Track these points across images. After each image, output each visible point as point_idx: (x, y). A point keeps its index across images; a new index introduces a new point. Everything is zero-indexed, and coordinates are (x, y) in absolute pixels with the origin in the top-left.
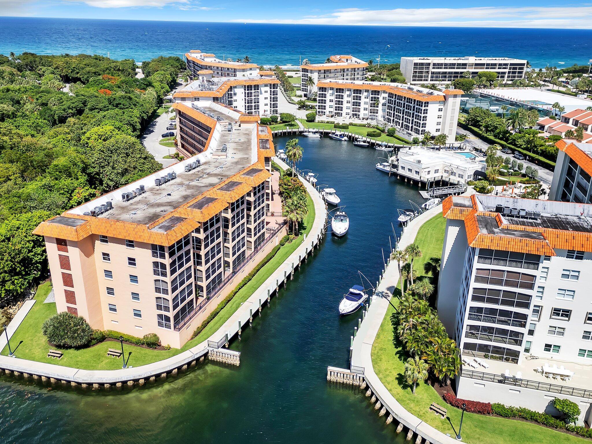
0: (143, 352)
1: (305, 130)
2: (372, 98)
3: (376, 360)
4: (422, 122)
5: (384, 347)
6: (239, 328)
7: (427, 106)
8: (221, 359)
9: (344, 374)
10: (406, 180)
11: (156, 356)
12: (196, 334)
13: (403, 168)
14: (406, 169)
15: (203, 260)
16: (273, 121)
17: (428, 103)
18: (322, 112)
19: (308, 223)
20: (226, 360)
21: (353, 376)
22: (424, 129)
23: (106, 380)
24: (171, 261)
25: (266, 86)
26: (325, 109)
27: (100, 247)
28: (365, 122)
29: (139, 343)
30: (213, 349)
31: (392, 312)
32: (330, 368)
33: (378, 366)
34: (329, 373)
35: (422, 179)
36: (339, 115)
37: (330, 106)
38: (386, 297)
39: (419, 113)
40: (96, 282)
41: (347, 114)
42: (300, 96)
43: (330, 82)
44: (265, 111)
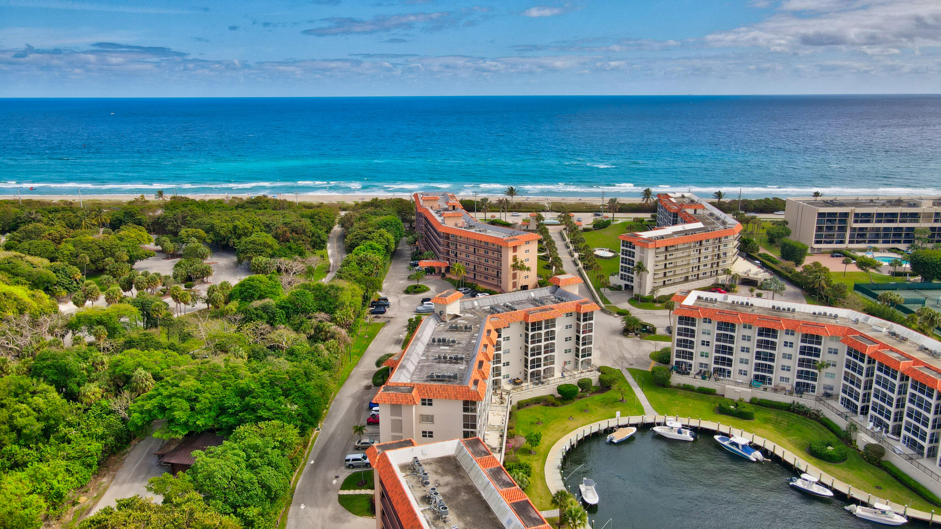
1: (658, 419)
2: (802, 348)
18: (685, 364)
25: (569, 315)
26: (691, 358)
28: (788, 399)
36: (723, 373)
37: (702, 353)
41: (743, 373)
42: (617, 288)
43: (699, 298)
44: (565, 363)
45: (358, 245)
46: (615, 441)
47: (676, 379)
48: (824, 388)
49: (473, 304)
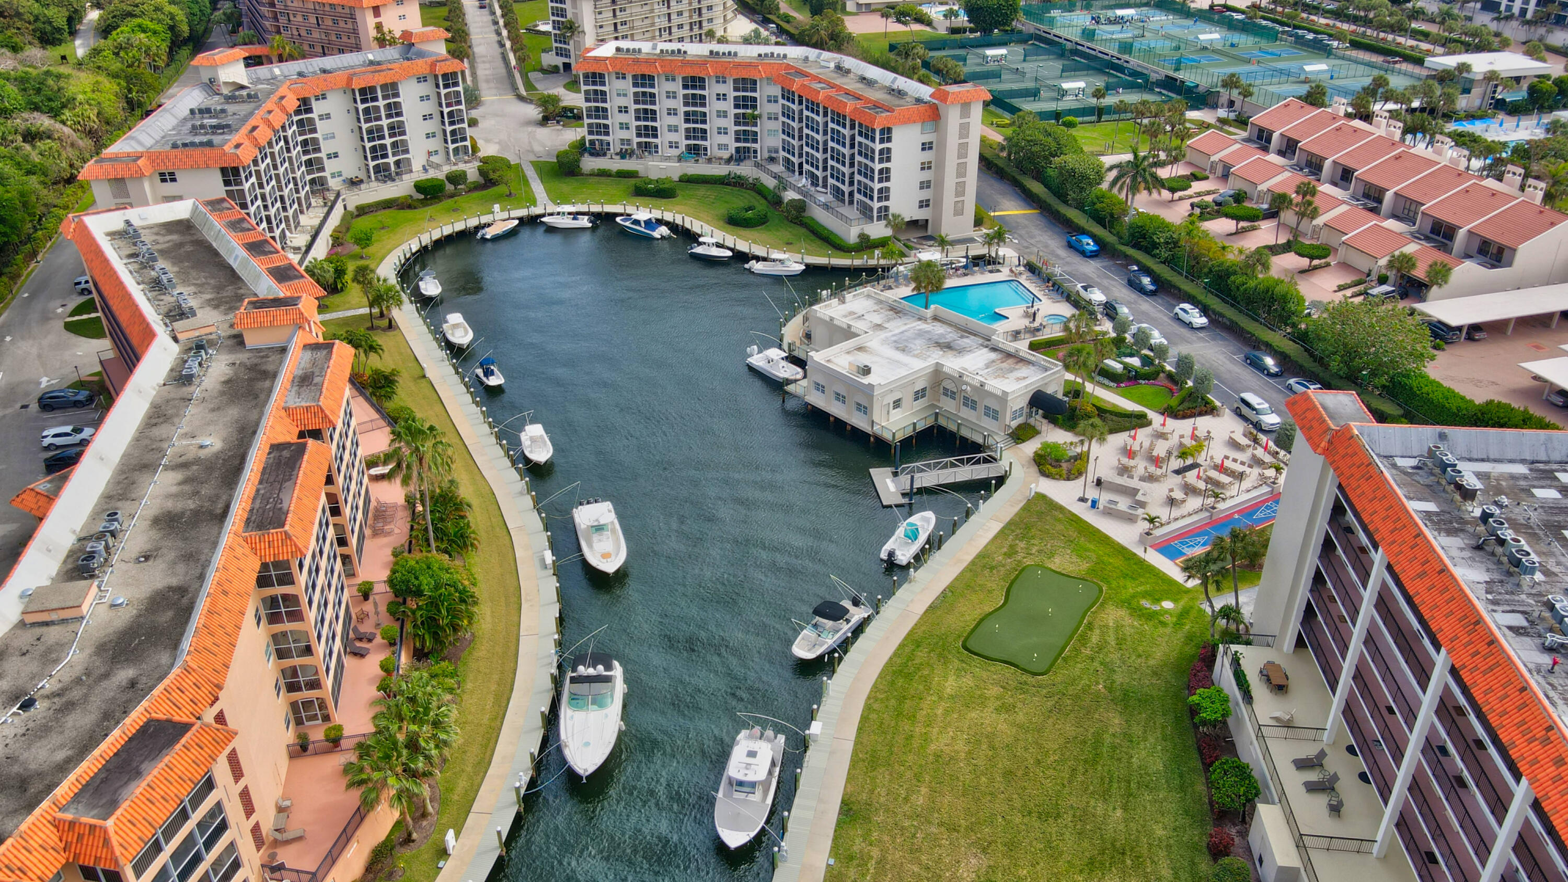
1: (550, 208)
2: (736, 99)
4: (877, 185)
7: (889, 139)
13: (821, 388)
14: (830, 394)
17: (889, 131)
22: (883, 204)
25: (422, 80)
26: (607, 134)
28: (724, 170)
35: (877, 429)
36: (649, 149)
37: (620, 126)
39: (866, 157)
41: (673, 145)
42: (554, 70)
43: (618, 49)
44: (430, 154)
45: (118, 26)
46: (488, 237)
47: (589, 163)
48: (769, 151)
49: (272, 72)
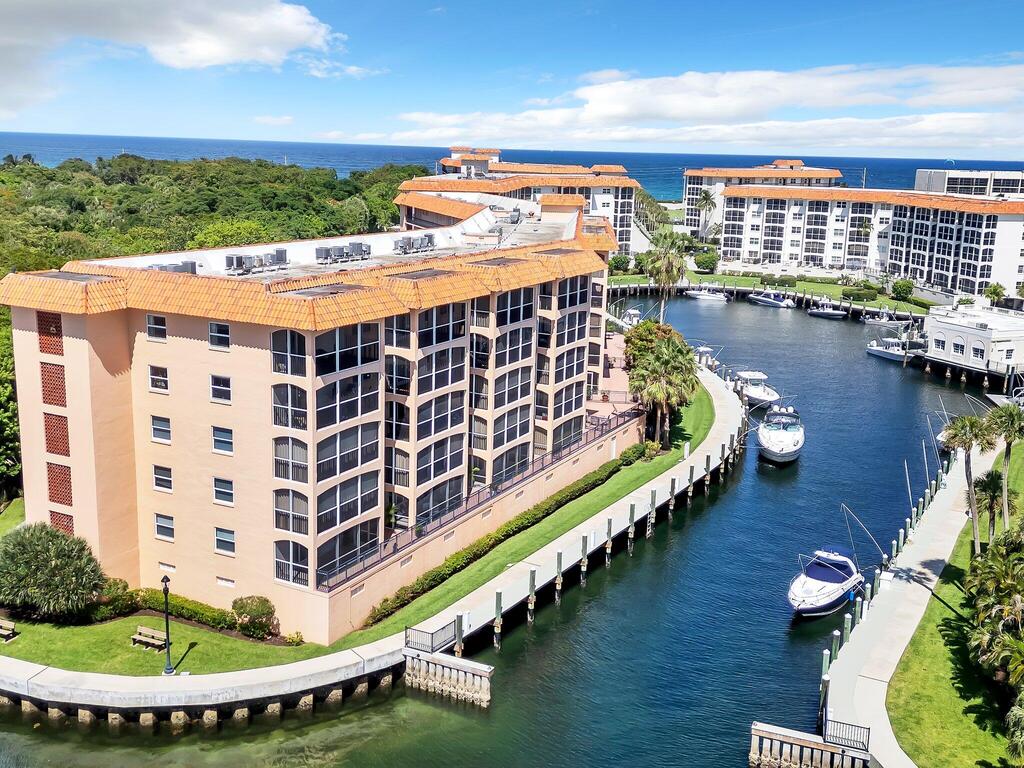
0: (228, 645)
1: (692, 285)
2: (853, 219)
3: (903, 722)
4: (980, 264)
5: (926, 693)
6: (497, 613)
7: (994, 226)
8: (437, 684)
9: (802, 747)
10: (948, 374)
11: (258, 656)
12: (379, 617)
13: (941, 344)
14: (949, 346)
15: (413, 425)
16: (617, 268)
17: (995, 218)
18: (732, 253)
19: (696, 429)
20: (452, 689)
21: (832, 754)
22: (984, 279)
23: (112, 699)
24: (320, 383)
25: (606, 191)
26: (739, 246)
27: (147, 349)
28: (836, 274)
29: (219, 624)
30: (419, 652)
31: (941, 614)
32: (759, 727)
33: (912, 734)
34: (755, 741)
35: (992, 367)
36: (773, 259)
37: (751, 239)
38: (920, 580)
39: (972, 242)
40: (128, 449)
41: (794, 257)
